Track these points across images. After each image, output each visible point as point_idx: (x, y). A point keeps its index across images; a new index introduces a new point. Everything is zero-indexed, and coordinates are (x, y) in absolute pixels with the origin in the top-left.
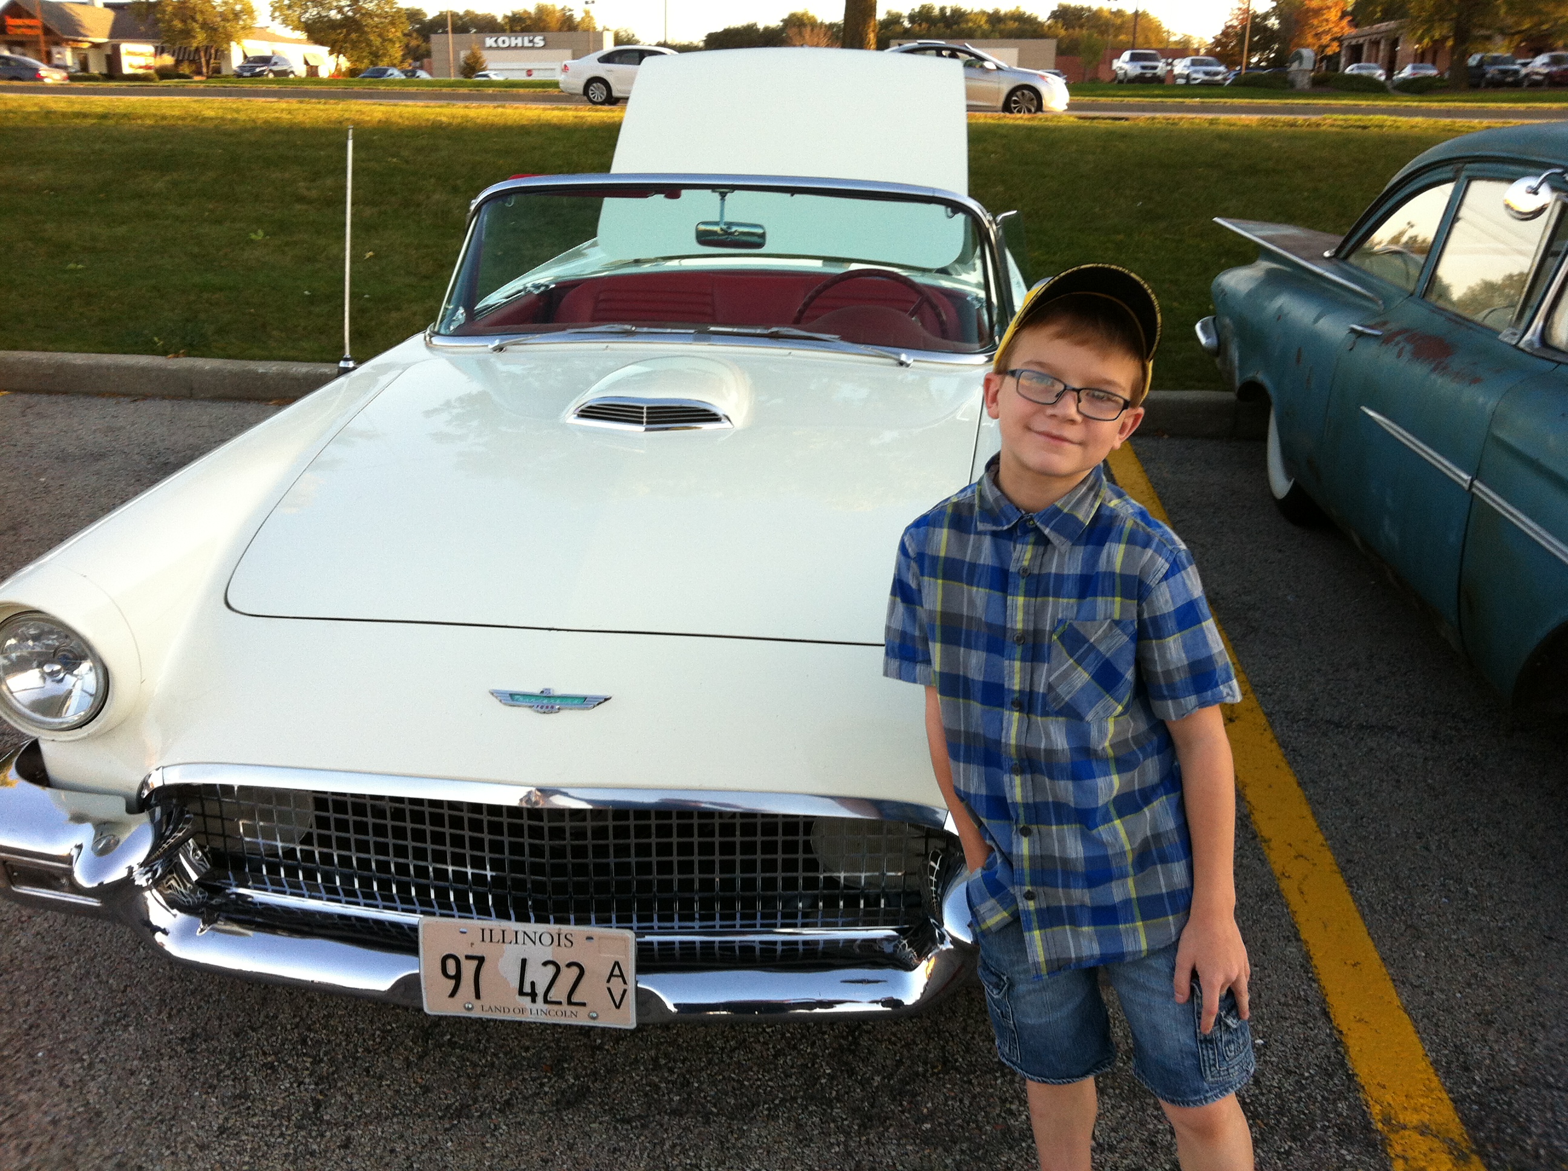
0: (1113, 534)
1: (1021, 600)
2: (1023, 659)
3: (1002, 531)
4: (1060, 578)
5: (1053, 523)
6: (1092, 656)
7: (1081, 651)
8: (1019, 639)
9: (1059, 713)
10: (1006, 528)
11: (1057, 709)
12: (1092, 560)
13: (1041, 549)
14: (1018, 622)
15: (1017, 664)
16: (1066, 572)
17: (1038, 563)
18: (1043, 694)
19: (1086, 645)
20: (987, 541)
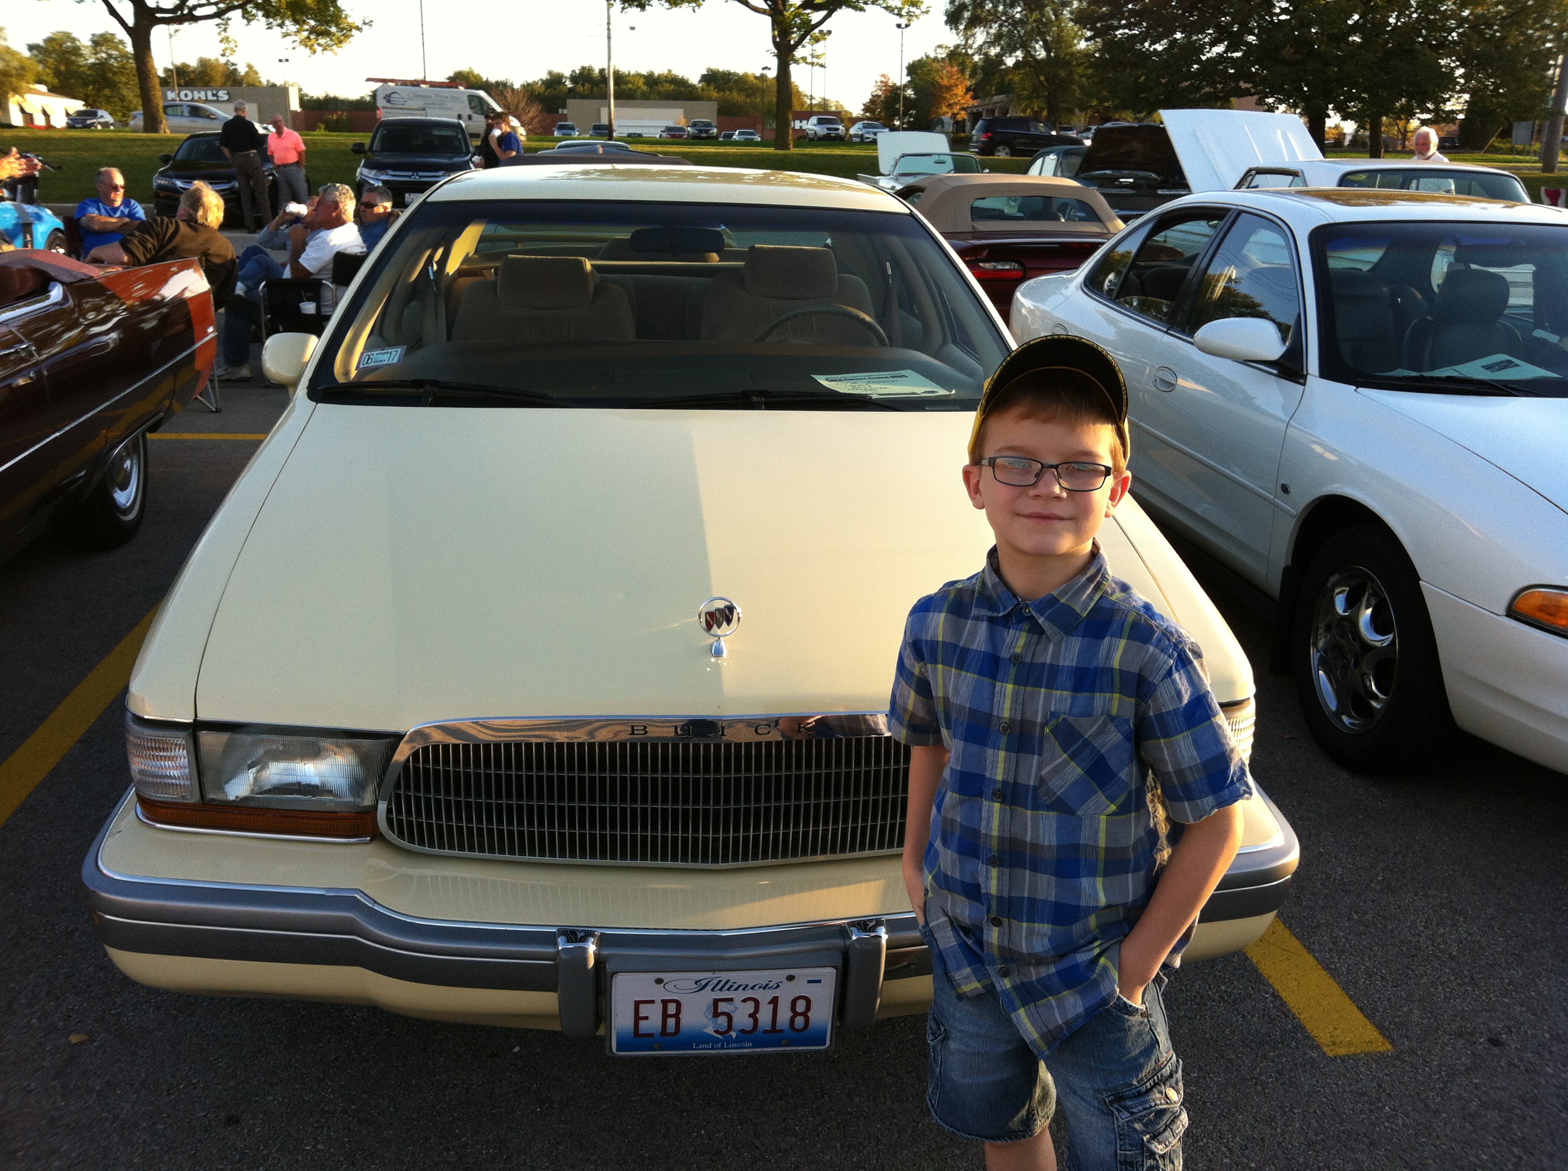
0: (1114, 627)
1: (1010, 687)
2: (1008, 749)
3: (997, 617)
4: (1054, 669)
5: (1049, 612)
6: (1087, 752)
7: (1075, 747)
8: (1005, 729)
9: (1049, 808)
10: (1001, 614)
11: (1048, 803)
12: (1088, 652)
13: (1036, 637)
14: (1006, 711)
15: (1002, 754)
16: (1061, 663)
17: (1030, 652)
18: (1034, 787)
19: (1081, 740)
20: (984, 626)
